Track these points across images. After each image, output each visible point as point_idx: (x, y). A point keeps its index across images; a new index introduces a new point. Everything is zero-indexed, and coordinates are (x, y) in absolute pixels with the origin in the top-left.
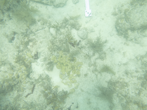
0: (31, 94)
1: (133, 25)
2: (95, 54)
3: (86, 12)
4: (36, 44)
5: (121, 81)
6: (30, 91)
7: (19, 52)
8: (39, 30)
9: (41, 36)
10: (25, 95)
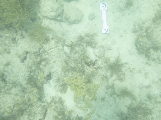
1: (155, 45)
2: (113, 75)
3: (103, 28)
4: (49, 64)
6: (42, 117)
7: (31, 72)
8: (52, 49)
9: (54, 55)
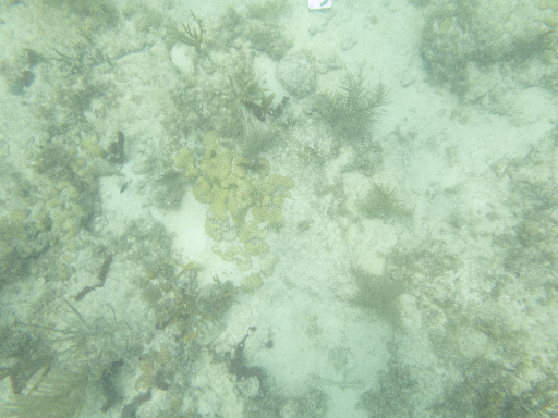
0: (98, 289)
2: (342, 150)
5: (434, 250)
6: (95, 280)
10: (75, 293)
